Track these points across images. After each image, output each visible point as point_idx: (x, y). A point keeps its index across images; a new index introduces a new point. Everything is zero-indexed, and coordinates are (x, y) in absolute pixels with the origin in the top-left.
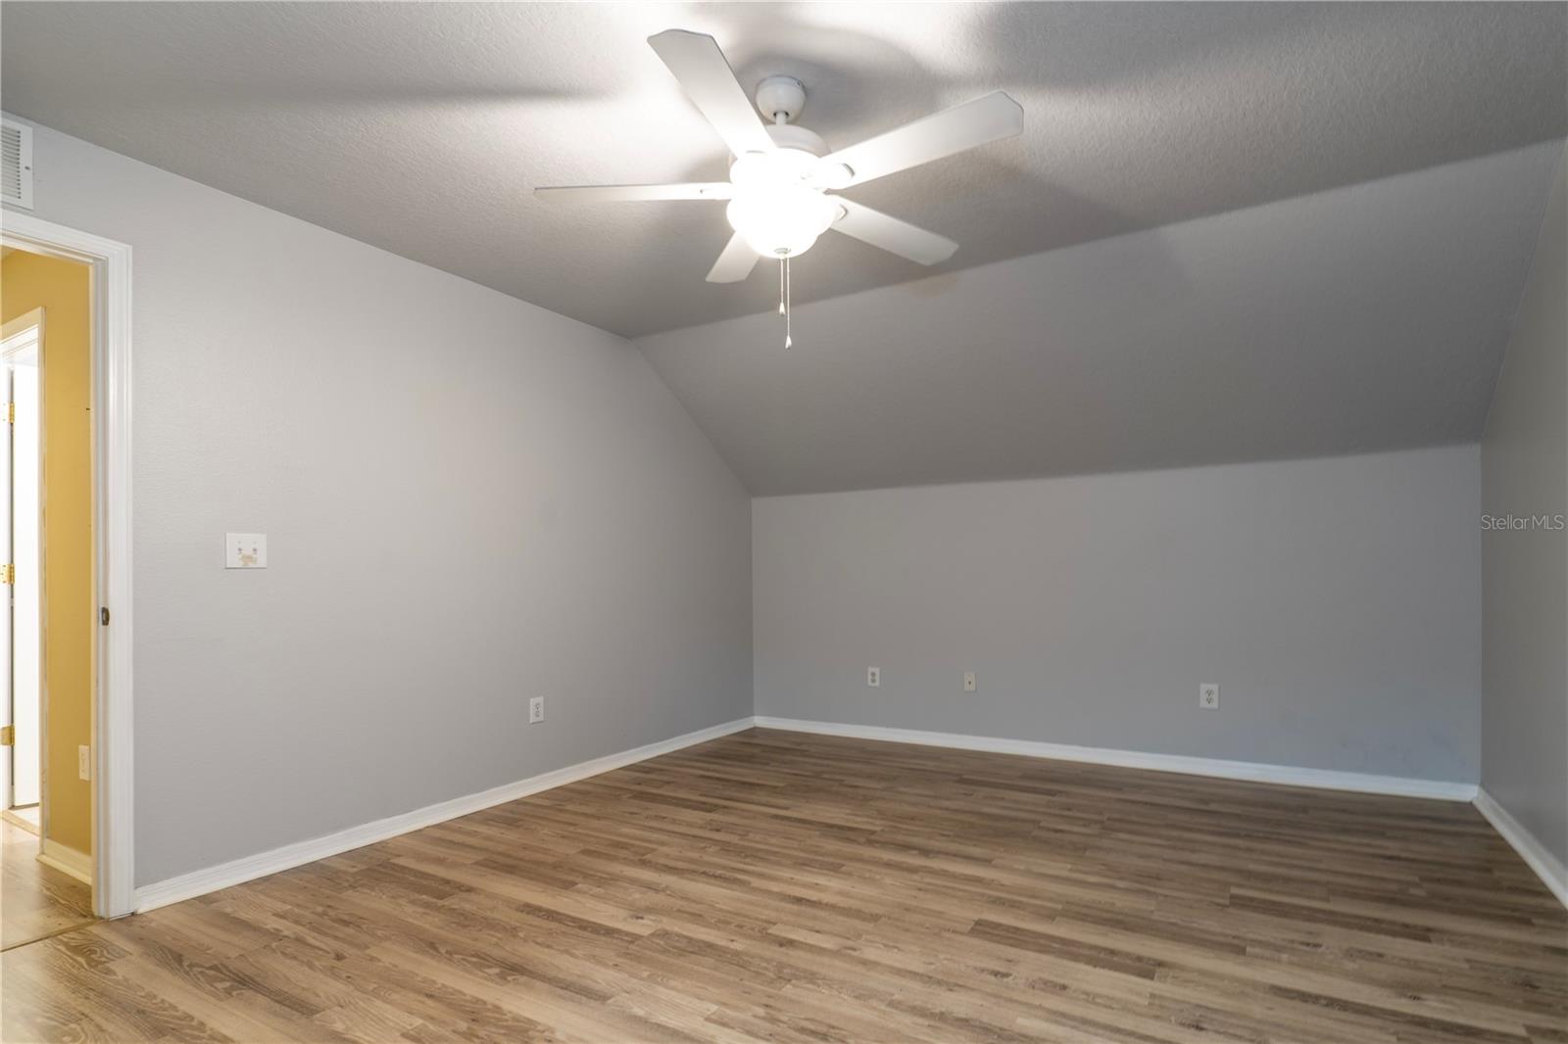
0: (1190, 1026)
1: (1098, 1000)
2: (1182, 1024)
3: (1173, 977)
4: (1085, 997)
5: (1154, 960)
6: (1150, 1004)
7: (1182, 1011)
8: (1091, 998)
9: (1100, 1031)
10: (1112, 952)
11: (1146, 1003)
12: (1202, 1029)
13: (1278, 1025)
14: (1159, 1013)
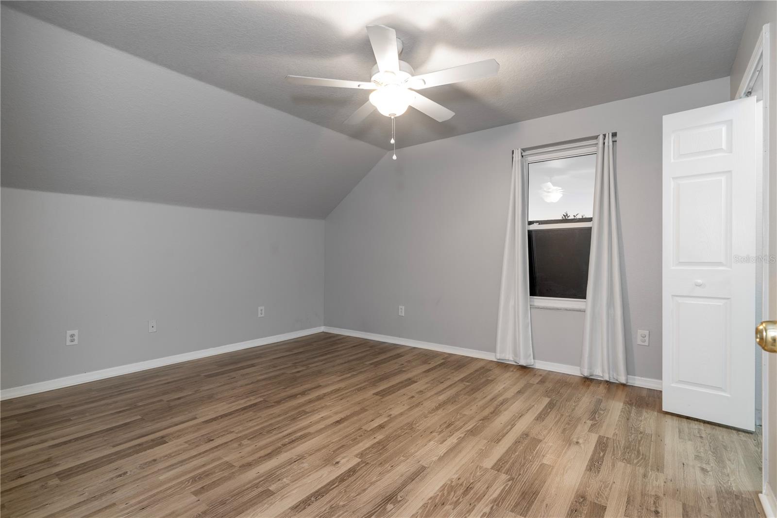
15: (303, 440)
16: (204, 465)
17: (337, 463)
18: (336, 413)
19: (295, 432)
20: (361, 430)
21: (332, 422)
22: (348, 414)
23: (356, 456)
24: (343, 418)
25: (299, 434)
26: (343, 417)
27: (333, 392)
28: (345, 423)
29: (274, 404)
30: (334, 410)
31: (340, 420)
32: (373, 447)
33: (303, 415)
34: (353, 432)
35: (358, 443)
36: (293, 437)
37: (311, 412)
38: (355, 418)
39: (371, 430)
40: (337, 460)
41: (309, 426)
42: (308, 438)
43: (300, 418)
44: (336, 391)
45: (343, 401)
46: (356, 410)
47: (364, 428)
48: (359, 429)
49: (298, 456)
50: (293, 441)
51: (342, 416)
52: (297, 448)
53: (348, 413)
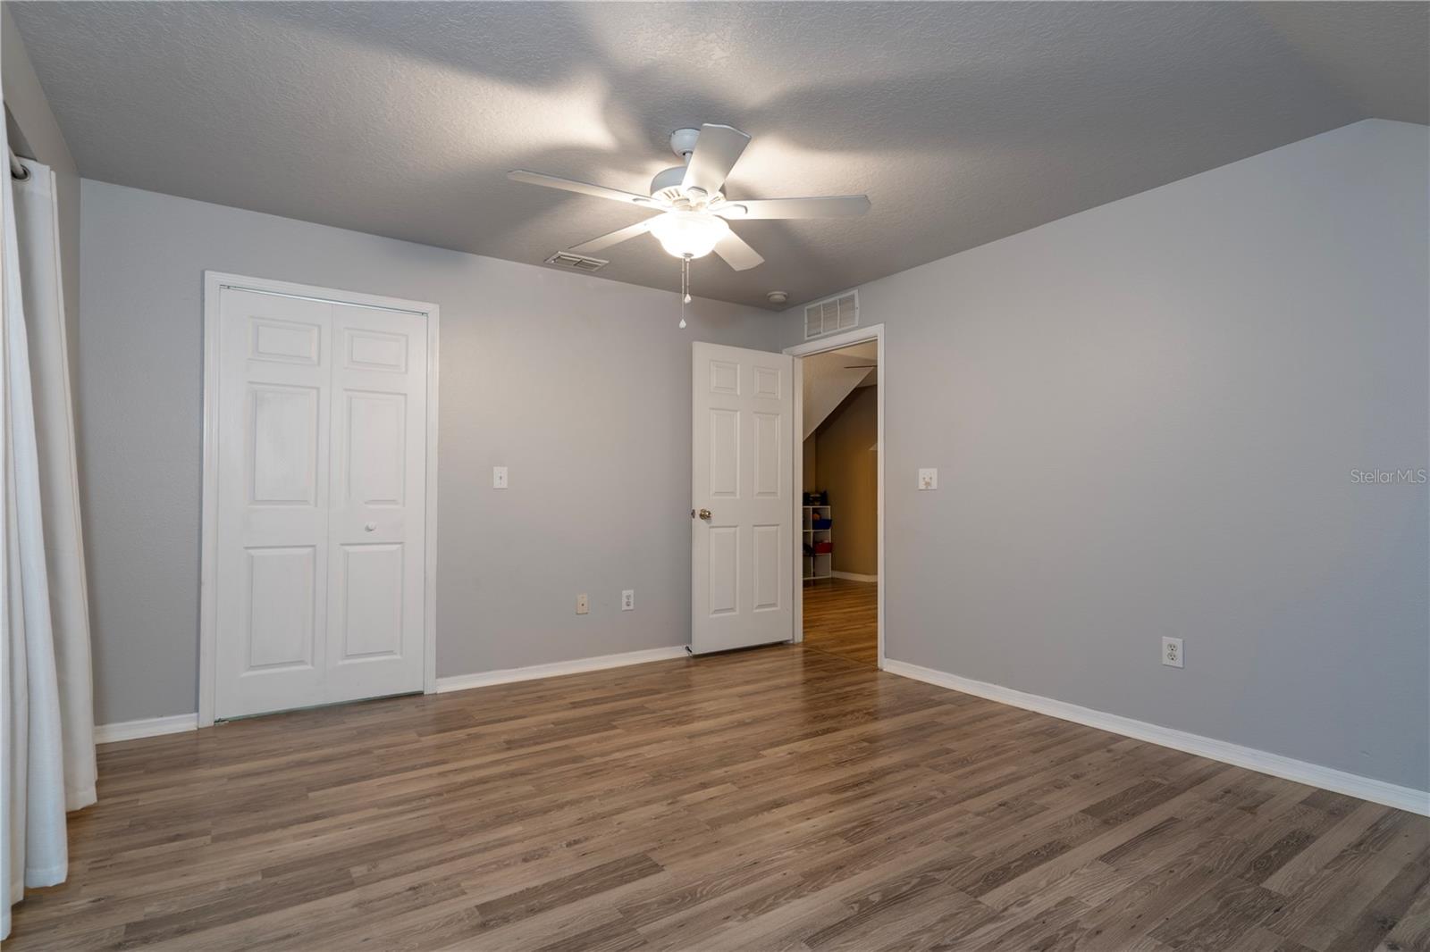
0: (420, 886)
1: (494, 866)
2: (425, 884)
3: (462, 919)
4: (505, 863)
5: (493, 927)
6: (459, 885)
7: (434, 894)
8: (502, 864)
9: (472, 849)
10: (532, 911)
11: (462, 884)
12: (410, 889)
13: (355, 927)
14: (447, 882)
15: (840, 784)
16: (973, 773)
17: (790, 754)
18: (777, 824)
19: (857, 799)
20: (741, 785)
21: (790, 806)
22: (752, 817)
23: (764, 756)
24: (765, 810)
25: (849, 794)
26: (765, 813)
27: (770, 901)
28: (765, 800)
29: (937, 876)
30: (780, 832)
31: (772, 808)
32: (736, 762)
33: (850, 830)
34: (756, 784)
35: (754, 769)
36: (858, 791)
37: (833, 835)
38: (741, 807)
39: (727, 783)
40: (789, 756)
41: (833, 806)
42: (833, 786)
43: (855, 824)
44: (764, 899)
45: (750, 858)
46: (734, 825)
47: (735, 788)
48: (744, 787)
49: (843, 766)
50: (857, 785)
51: (767, 817)
52: (847, 775)
53: (753, 822)
